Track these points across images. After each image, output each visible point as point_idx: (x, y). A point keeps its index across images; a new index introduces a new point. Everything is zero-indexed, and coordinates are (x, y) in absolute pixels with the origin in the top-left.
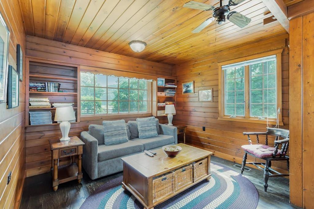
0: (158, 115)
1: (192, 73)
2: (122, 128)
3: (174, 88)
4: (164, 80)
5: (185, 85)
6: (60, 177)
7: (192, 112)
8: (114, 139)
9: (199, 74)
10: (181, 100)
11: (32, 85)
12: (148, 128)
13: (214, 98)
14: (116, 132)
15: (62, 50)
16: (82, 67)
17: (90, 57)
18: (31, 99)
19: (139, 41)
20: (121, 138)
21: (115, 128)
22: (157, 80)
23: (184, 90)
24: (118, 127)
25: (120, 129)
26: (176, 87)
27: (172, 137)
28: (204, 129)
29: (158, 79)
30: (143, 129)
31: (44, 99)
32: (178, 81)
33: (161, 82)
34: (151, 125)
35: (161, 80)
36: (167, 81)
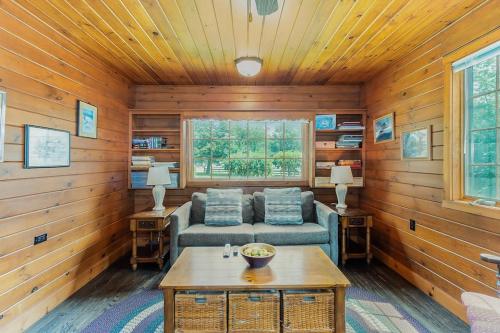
0: (316, 185)
1: (392, 93)
2: (233, 201)
3: (360, 132)
4: (334, 117)
5: (378, 124)
6: (139, 254)
7: (391, 184)
8: (216, 218)
9: (405, 94)
10: (373, 155)
11: (136, 141)
12: (282, 207)
13: (434, 149)
14: (220, 208)
15: (170, 95)
16: (185, 114)
17: (204, 98)
18: (134, 158)
19: (247, 58)
20: (227, 218)
21: (221, 200)
22: (314, 120)
23: (377, 134)
24: (226, 199)
25: (228, 203)
26: (364, 128)
27: (324, 229)
28: (413, 226)
29: (317, 117)
30: (272, 207)
31: (145, 158)
32: (368, 117)
33: (327, 121)
34: (289, 202)
35: (327, 119)
36: (341, 119)
